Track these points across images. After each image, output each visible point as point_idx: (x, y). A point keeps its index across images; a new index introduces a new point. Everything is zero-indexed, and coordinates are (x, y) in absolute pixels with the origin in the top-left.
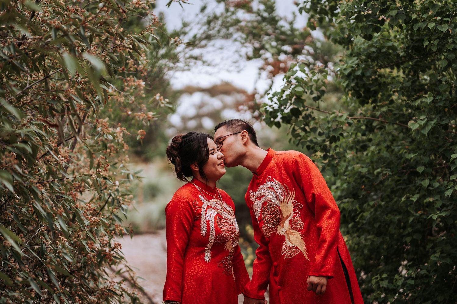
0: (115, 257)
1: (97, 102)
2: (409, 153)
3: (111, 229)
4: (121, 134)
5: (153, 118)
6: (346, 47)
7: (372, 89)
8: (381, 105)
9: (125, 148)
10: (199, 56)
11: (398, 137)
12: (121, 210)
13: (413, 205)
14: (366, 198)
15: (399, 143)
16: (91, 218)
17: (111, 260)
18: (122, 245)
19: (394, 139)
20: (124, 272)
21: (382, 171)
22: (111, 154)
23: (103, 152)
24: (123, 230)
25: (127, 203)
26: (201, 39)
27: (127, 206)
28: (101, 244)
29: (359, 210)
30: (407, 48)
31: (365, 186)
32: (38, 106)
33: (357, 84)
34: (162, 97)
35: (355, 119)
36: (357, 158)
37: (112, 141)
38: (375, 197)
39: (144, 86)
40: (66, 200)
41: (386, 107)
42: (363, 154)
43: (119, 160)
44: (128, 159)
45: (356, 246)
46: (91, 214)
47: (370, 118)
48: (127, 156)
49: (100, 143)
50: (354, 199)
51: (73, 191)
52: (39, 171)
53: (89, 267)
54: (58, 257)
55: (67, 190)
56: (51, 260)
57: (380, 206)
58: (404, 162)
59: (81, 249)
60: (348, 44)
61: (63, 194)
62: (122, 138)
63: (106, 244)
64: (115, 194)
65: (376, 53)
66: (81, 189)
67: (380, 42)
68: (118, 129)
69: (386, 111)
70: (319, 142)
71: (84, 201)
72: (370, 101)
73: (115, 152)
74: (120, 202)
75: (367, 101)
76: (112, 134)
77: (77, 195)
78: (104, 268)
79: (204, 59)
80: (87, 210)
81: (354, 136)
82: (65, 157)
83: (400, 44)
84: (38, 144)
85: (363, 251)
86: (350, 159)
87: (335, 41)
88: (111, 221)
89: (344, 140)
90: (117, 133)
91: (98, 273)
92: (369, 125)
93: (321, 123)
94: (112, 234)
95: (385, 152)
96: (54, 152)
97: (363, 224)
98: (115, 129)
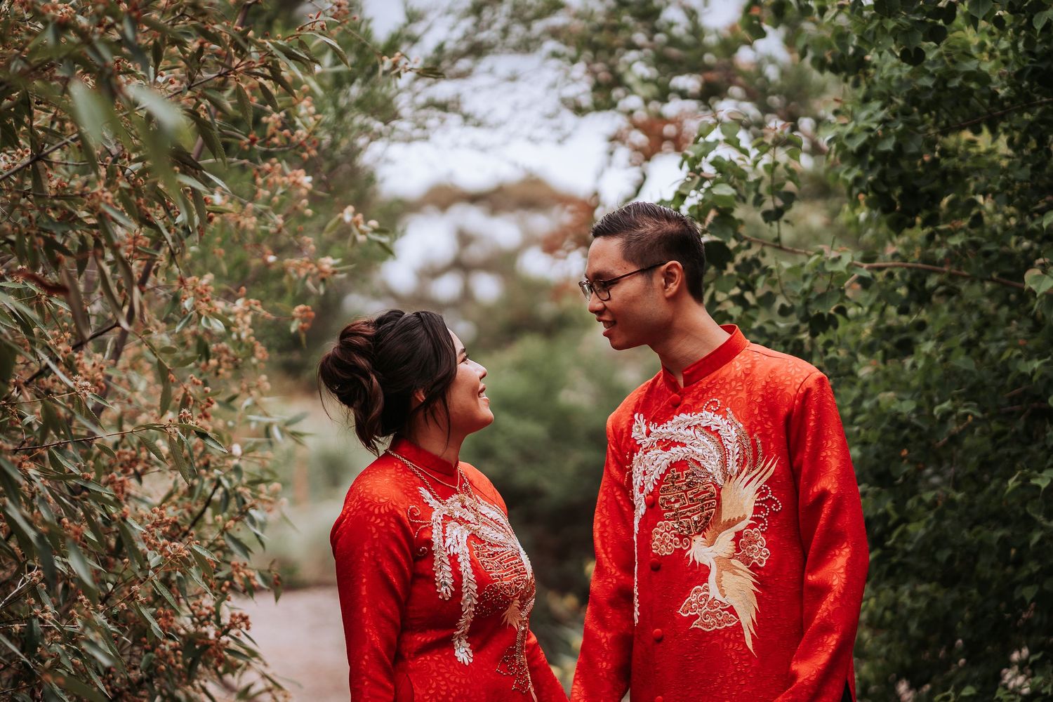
0: (232, 652)
1: (181, 231)
2: (1029, 359)
3: (220, 574)
4: (248, 319)
5: (334, 273)
6: (851, 79)
7: (922, 189)
8: (949, 229)
9: (259, 355)
10: (453, 102)
11: (995, 317)
12: (249, 524)
13: (1040, 500)
14: (915, 482)
15: (1000, 334)
16: (165, 545)
17: (221, 660)
18: (250, 620)
19: (987, 323)
20: (260, 693)
21: (956, 408)
22: (221, 371)
23: (197, 366)
24: (253, 578)
25: (267, 506)
26: (457, 56)
27: (265, 513)
28: (194, 615)
29: (895, 516)
30: (1019, 75)
31: (909, 452)
32: (13, 238)
33: (882, 177)
34: (360, 216)
35: (880, 269)
36: (886, 375)
37: (222, 338)
38: (936, 480)
39: (310, 186)
40: (98, 497)
41: (962, 234)
42: (903, 365)
43: (242, 389)
44: (268, 386)
45: (888, 615)
46: (164, 535)
47: (920, 265)
48: (264, 377)
49: (191, 342)
50: (883, 487)
51: (117, 475)
52: (22, 417)
53: (163, 680)
54: (77, 654)
55: (101, 470)
56: (57, 663)
57: (951, 503)
58: (1016, 385)
59: (141, 632)
60: (856, 72)
61: (88, 480)
62: (251, 327)
63: (208, 618)
64: (230, 481)
65: (934, 91)
66: (139, 468)
67: (944, 62)
68: (240, 303)
69: (963, 244)
70: (781, 333)
71: (148, 499)
72: (918, 220)
73: (231, 366)
74: (244, 502)
75: (909, 220)
76: (223, 317)
77: (127, 483)
78: (202, 683)
79: (467, 108)
80: (156, 525)
81: (875, 317)
82: (94, 382)
83: (997, 67)
84: (15, 343)
85: (906, 629)
86: (866, 378)
87: (821, 65)
88: (220, 553)
89: (850, 327)
90: (235, 314)
91: (187, 695)
92: (917, 286)
93: (783, 281)
94: (224, 589)
95: (962, 358)
96: (63, 367)
97: (907, 554)
98: (231, 304)
